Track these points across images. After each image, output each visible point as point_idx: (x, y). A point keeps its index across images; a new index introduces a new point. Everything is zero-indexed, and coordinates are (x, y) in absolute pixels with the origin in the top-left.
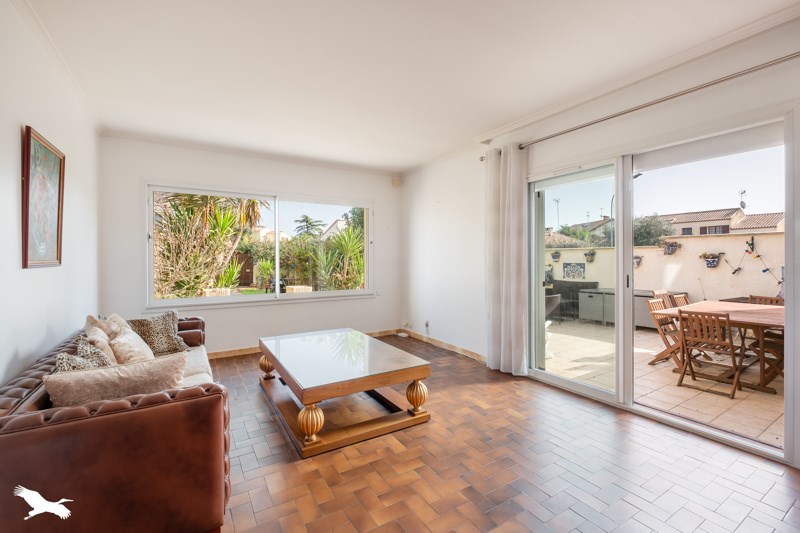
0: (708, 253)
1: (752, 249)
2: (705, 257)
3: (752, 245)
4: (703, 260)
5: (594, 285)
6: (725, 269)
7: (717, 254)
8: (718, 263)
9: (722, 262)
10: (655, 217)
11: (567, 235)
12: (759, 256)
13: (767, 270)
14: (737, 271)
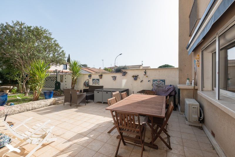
0: (134, 75)
1: (145, 74)
2: (133, 76)
3: (145, 73)
4: (133, 78)
5: (102, 87)
6: (139, 80)
7: (137, 75)
8: (137, 79)
9: (138, 78)
10: (125, 66)
11: (106, 70)
12: (147, 76)
13: (149, 81)
14: (142, 81)
